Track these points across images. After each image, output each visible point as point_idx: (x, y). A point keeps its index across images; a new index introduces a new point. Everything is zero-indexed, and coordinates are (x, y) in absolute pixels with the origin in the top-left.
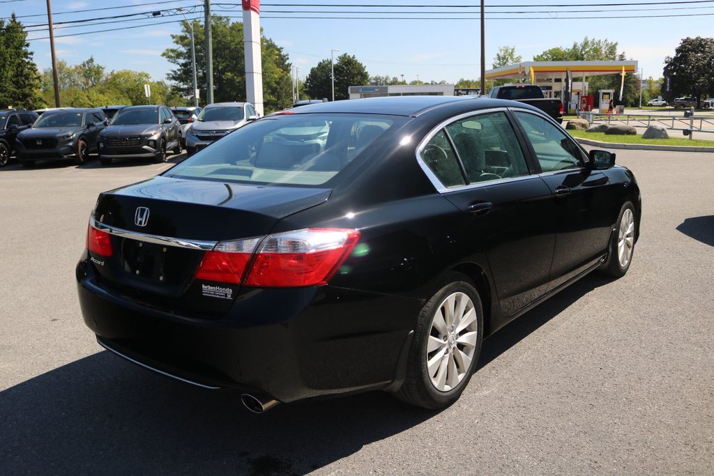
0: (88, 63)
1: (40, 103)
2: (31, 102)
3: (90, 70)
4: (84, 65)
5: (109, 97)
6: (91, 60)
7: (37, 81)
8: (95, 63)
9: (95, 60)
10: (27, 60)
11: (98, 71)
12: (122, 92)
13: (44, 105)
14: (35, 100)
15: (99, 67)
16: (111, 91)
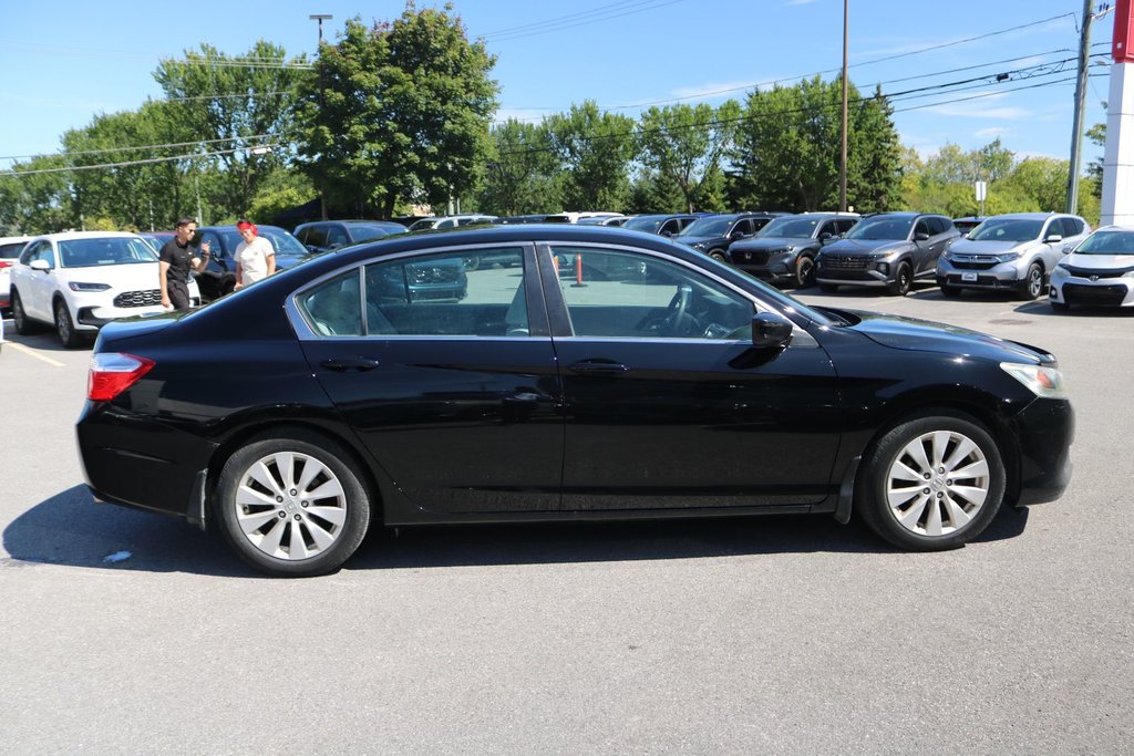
0: (991, 147)
1: (897, 203)
2: (885, 202)
3: (993, 158)
4: (986, 151)
5: (1004, 197)
6: (997, 143)
7: (897, 174)
8: (1002, 147)
9: (1002, 143)
10: (888, 146)
11: (1004, 159)
12: (1028, 190)
13: (903, 206)
14: (891, 200)
15: (1007, 153)
16: (1010, 189)
